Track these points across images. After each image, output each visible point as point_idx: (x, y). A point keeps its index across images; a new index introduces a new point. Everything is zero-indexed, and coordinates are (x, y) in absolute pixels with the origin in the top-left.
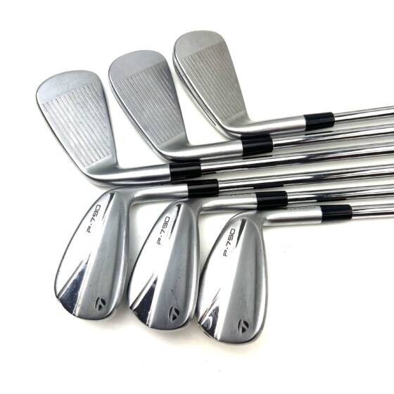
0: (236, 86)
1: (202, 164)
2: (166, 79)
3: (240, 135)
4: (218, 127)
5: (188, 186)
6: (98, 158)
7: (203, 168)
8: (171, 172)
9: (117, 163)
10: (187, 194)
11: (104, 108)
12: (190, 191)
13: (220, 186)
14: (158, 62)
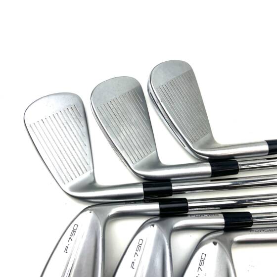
0: (202, 110)
1: (173, 184)
2: (140, 102)
3: (207, 158)
4: (187, 148)
5: (160, 204)
6: (77, 175)
7: (174, 188)
8: (144, 191)
9: (94, 181)
10: (158, 212)
11: (85, 128)
12: (161, 209)
13: (190, 205)
14: (134, 87)
